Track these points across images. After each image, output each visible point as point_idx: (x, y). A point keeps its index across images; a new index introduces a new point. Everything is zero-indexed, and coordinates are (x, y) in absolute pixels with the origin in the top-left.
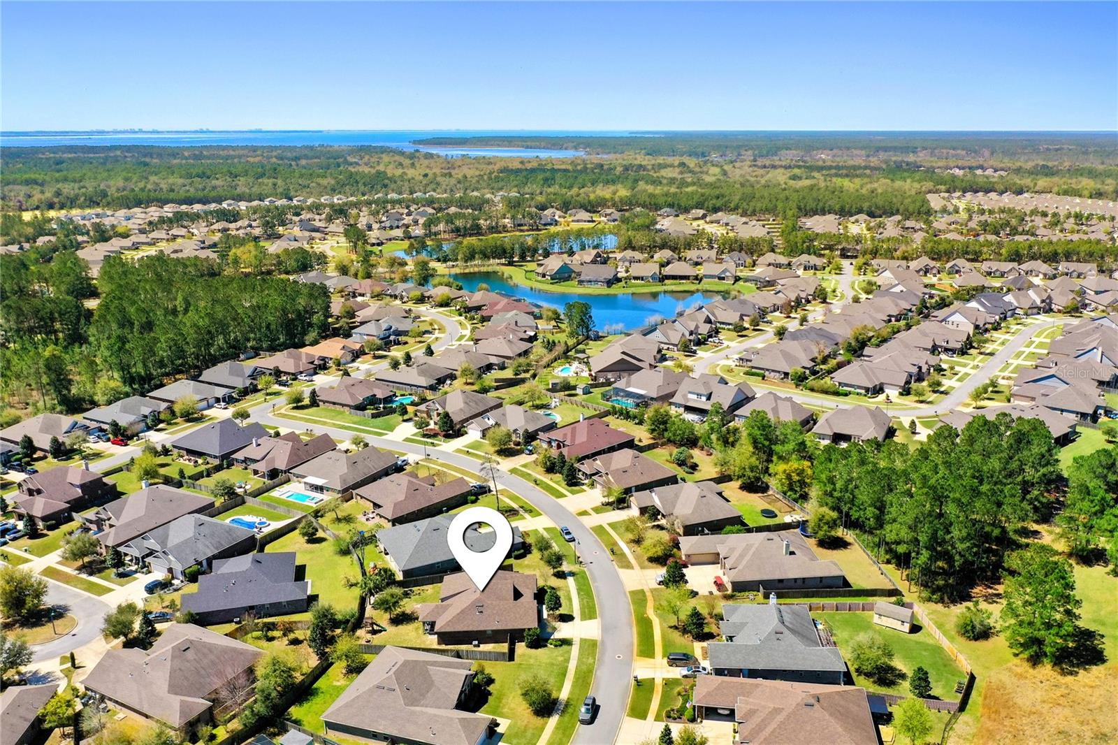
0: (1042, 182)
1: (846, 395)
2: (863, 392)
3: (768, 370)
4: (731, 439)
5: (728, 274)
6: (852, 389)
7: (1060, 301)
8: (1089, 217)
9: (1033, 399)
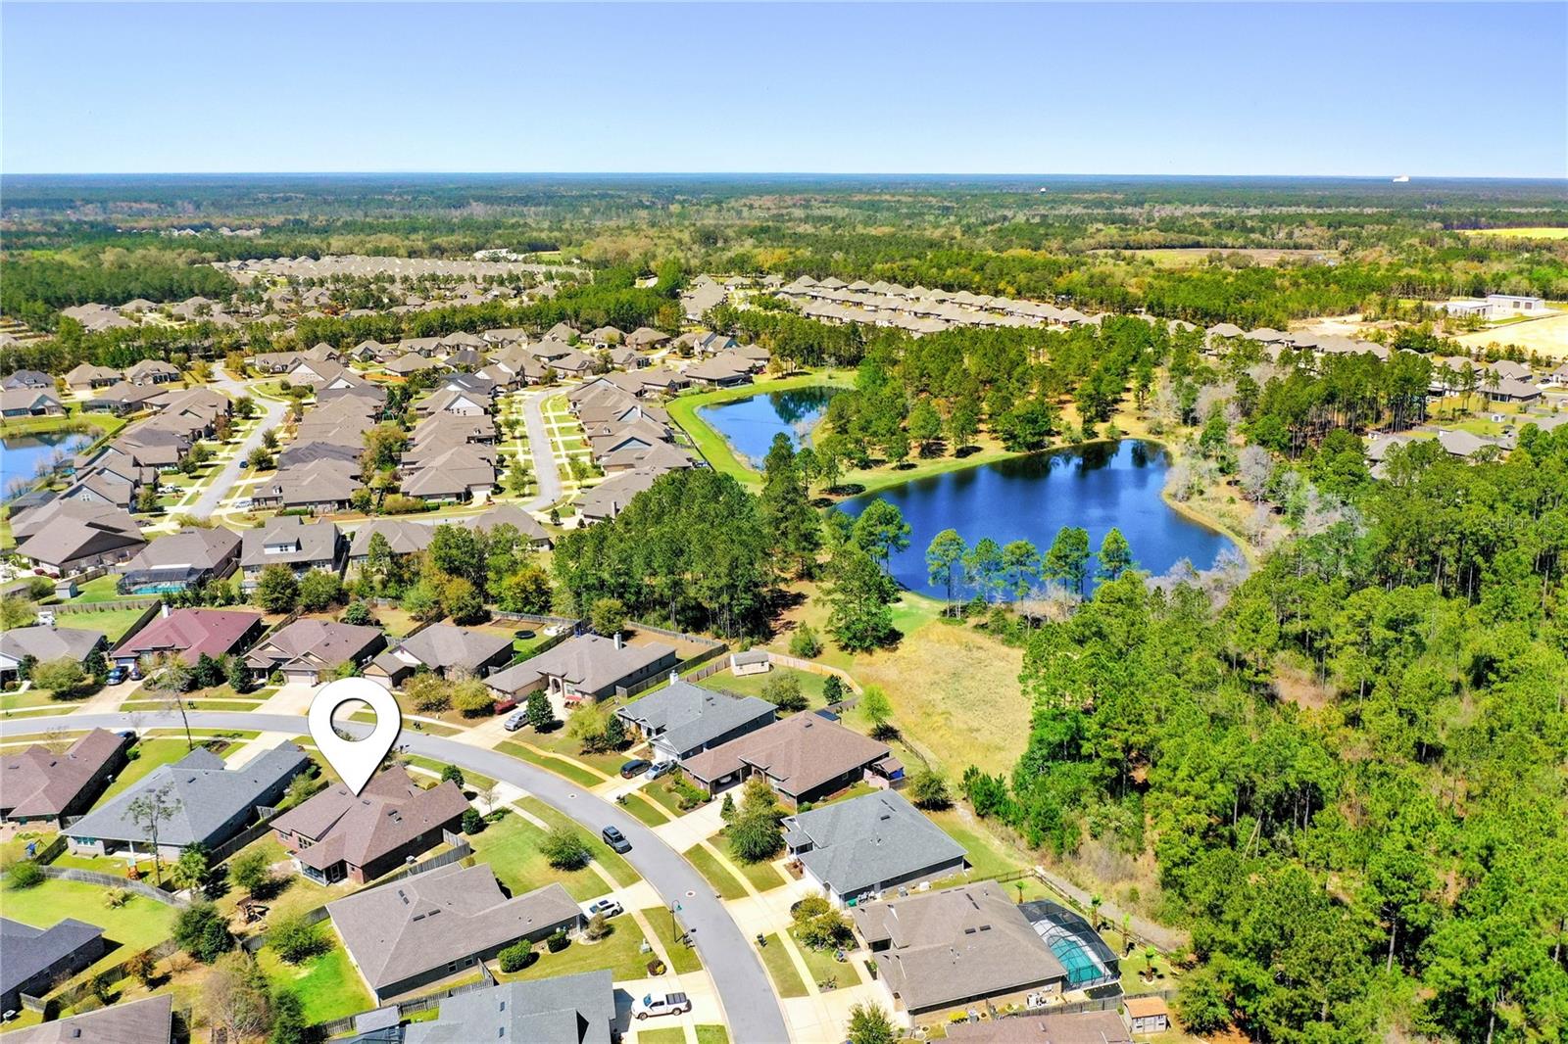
0: (336, 242)
1: (437, 508)
2: (454, 499)
3: (311, 503)
4: (406, 576)
5: (48, 403)
6: (439, 500)
7: (533, 372)
8: (447, 280)
9: (631, 466)
